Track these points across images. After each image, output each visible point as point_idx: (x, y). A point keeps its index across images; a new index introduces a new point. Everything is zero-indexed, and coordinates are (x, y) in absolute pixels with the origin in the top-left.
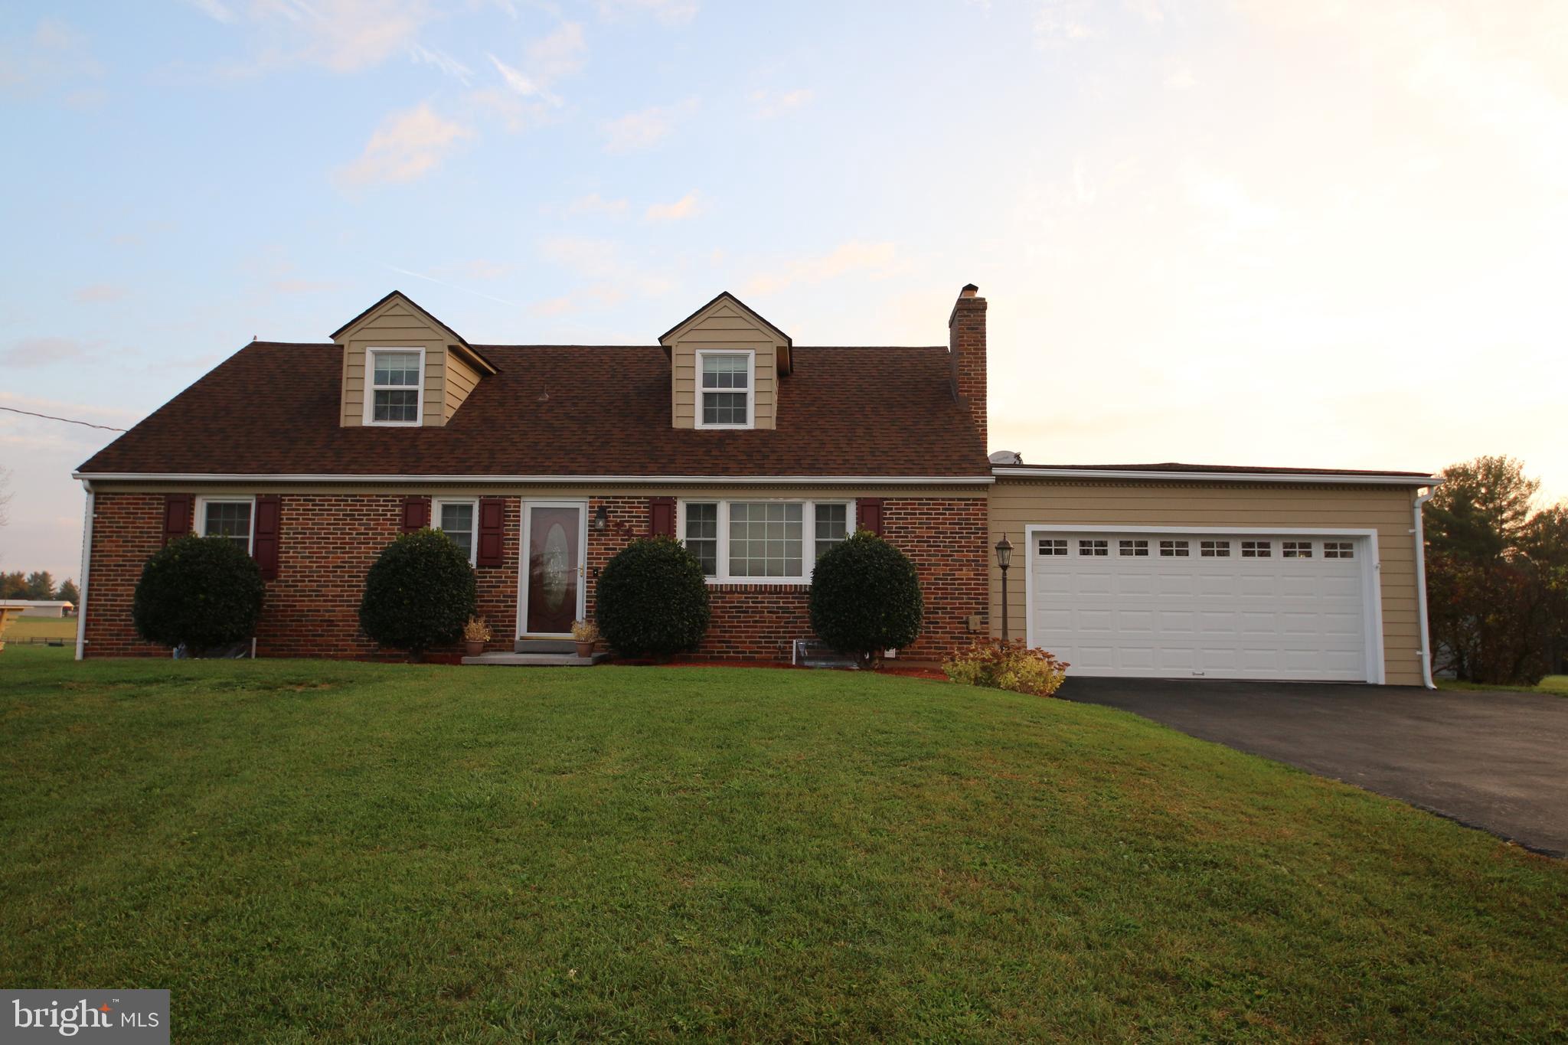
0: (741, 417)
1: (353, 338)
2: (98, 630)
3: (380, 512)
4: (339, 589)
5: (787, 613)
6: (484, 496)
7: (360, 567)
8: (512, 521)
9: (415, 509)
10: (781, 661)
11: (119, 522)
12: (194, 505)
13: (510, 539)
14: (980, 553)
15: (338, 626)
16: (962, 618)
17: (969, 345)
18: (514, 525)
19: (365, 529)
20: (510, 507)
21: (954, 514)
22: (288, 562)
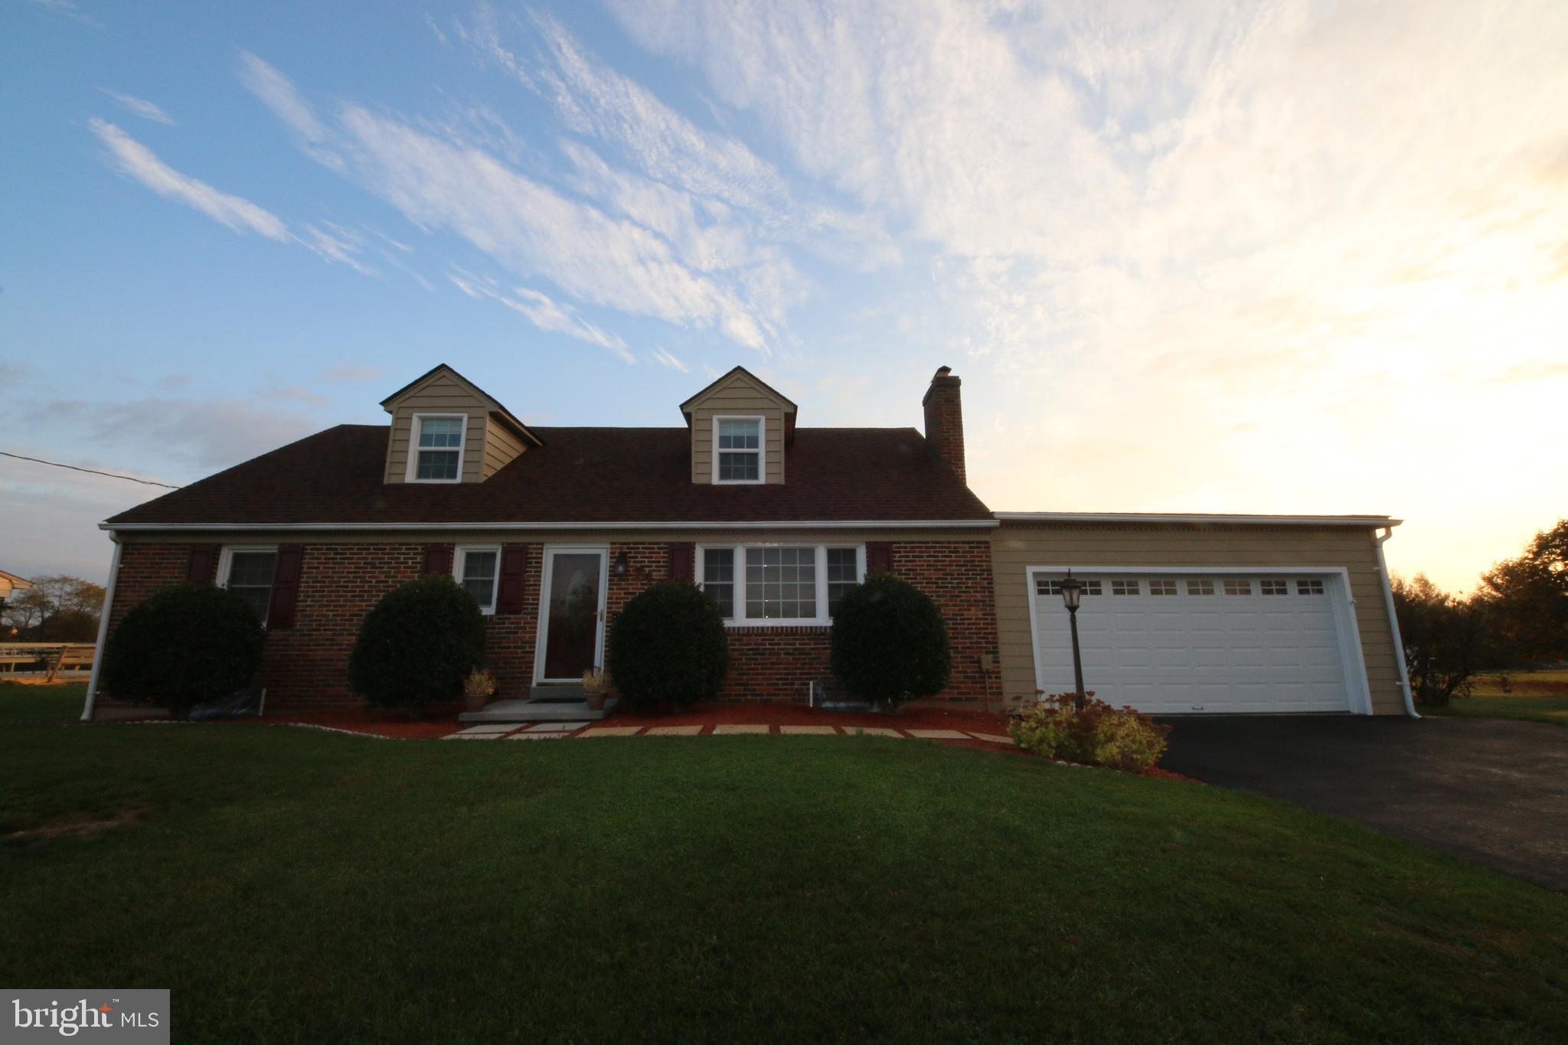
0: (754, 474)
1: (401, 405)
3: (402, 560)
5: (804, 654)
6: (507, 543)
8: (534, 567)
9: (437, 556)
10: (798, 704)
11: (143, 572)
12: (219, 555)
13: (531, 585)
14: (987, 593)
16: (973, 657)
18: (535, 572)
19: (385, 577)
20: (532, 553)
21: (959, 557)
22: (305, 611)
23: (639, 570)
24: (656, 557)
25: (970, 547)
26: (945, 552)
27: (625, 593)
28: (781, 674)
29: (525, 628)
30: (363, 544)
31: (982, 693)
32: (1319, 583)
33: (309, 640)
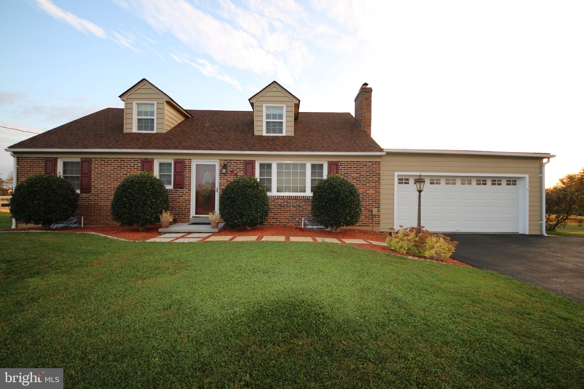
0: (281, 131)
1: (128, 98)
3: (132, 165)
5: (300, 207)
6: (176, 159)
8: (188, 169)
9: (148, 164)
10: (298, 226)
11: (27, 169)
12: (57, 162)
13: (187, 177)
14: (377, 183)
16: (370, 209)
17: (365, 106)
18: (188, 171)
19: (126, 172)
20: (186, 163)
21: (367, 168)
22: (95, 186)
23: (232, 171)
24: (239, 166)
25: (372, 164)
26: (361, 166)
27: (226, 181)
28: (291, 215)
29: (186, 194)
30: (115, 158)
31: (372, 223)
32: (515, 181)
33: (98, 198)
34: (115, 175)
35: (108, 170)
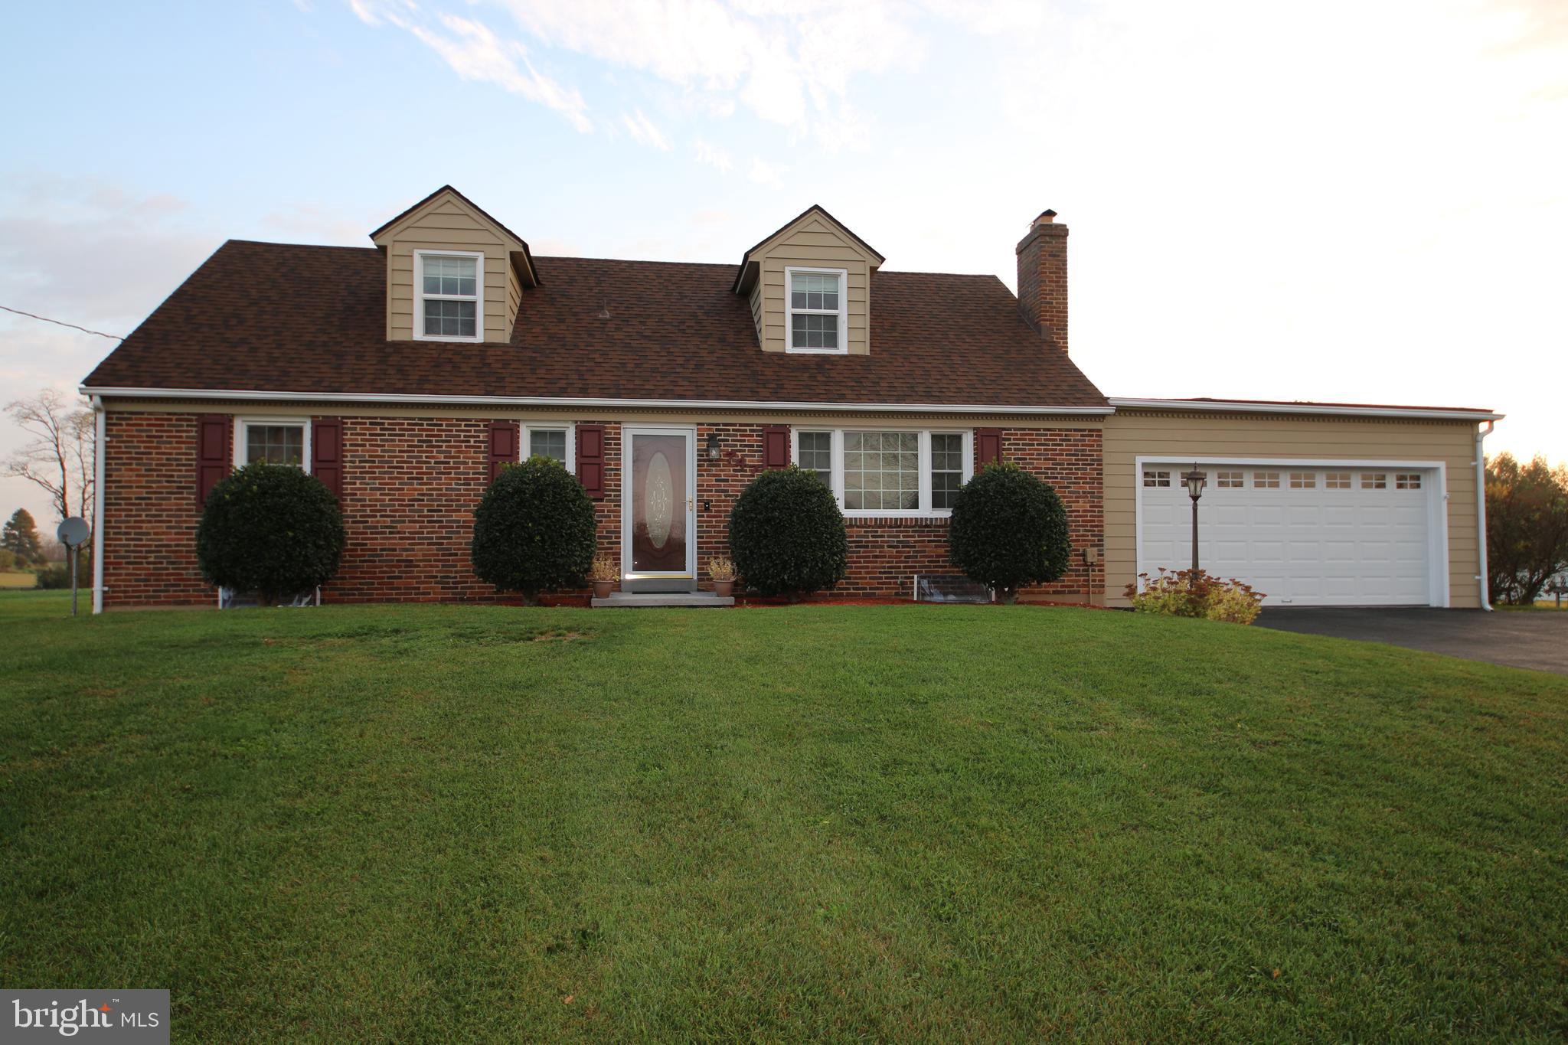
0: (832, 341)
1: (396, 238)
2: (120, 575)
3: (462, 438)
4: (418, 525)
5: (907, 547)
6: (581, 422)
7: (441, 500)
8: (613, 449)
9: (503, 435)
10: (902, 597)
11: (139, 447)
12: (232, 427)
13: (612, 470)
14: (1096, 485)
15: (418, 566)
16: (1079, 550)
17: (1050, 273)
18: (614, 454)
19: (445, 457)
20: (610, 433)
21: (1071, 445)
22: (356, 494)
23: (730, 454)
24: (749, 441)
25: (1082, 436)
26: (1056, 440)
27: (717, 480)
28: (884, 567)
29: (608, 516)
30: (414, 419)
31: (1084, 586)
32: (1418, 478)
33: (364, 528)
34: (414, 465)
35: (395, 451)
